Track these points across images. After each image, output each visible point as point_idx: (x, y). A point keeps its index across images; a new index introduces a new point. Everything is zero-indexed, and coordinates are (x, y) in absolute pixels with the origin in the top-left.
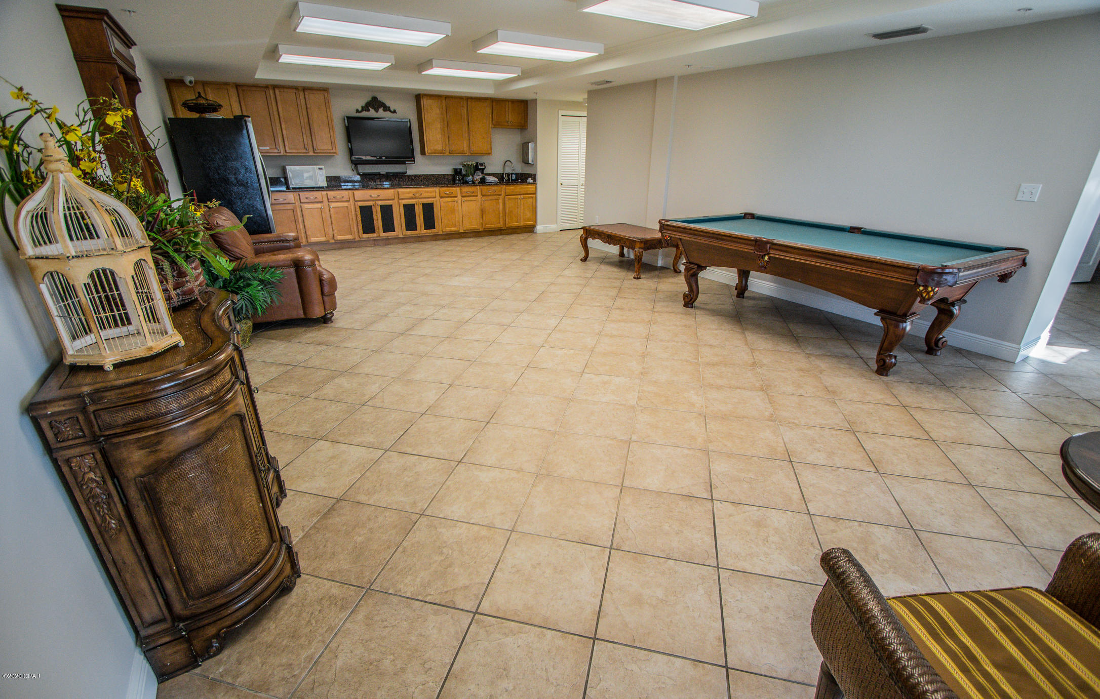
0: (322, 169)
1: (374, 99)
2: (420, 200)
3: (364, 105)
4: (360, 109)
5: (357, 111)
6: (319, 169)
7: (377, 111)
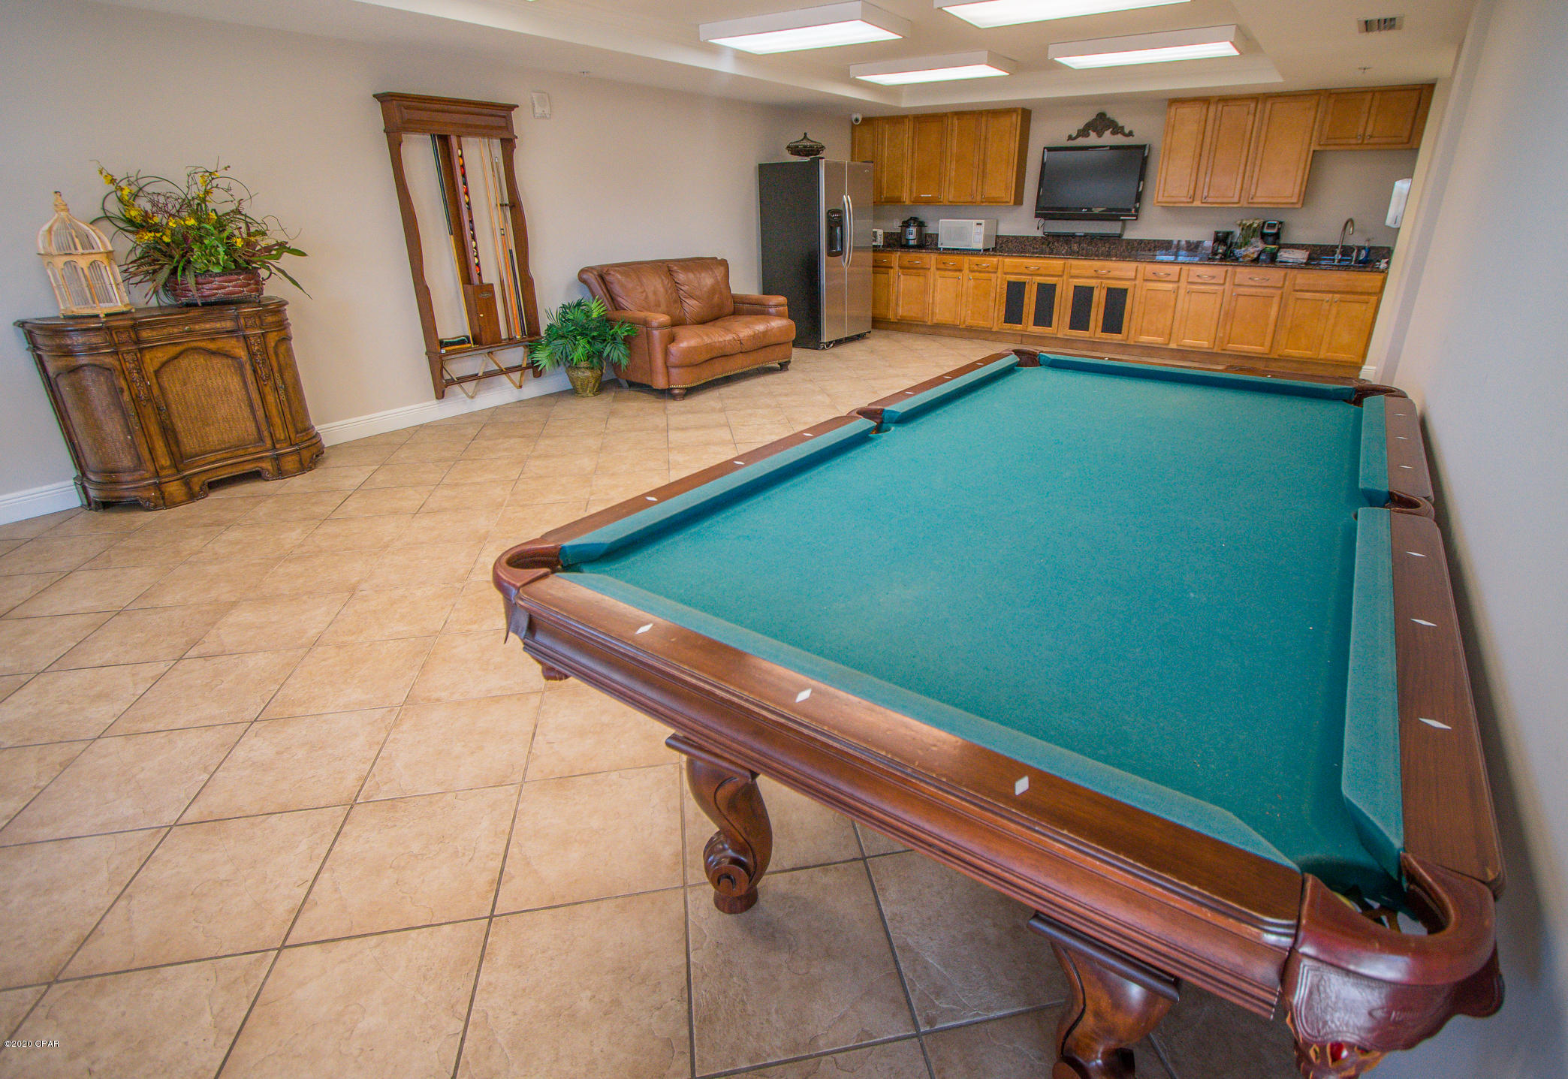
0: (981, 224)
1: (1102, 116)
2: (1104, 281)
3: (1081, 128)
4: (1074, 135)
5: (1070, 138)
6: (978, 224)
7: (1100, 135)
